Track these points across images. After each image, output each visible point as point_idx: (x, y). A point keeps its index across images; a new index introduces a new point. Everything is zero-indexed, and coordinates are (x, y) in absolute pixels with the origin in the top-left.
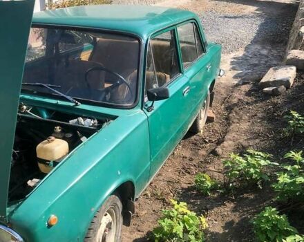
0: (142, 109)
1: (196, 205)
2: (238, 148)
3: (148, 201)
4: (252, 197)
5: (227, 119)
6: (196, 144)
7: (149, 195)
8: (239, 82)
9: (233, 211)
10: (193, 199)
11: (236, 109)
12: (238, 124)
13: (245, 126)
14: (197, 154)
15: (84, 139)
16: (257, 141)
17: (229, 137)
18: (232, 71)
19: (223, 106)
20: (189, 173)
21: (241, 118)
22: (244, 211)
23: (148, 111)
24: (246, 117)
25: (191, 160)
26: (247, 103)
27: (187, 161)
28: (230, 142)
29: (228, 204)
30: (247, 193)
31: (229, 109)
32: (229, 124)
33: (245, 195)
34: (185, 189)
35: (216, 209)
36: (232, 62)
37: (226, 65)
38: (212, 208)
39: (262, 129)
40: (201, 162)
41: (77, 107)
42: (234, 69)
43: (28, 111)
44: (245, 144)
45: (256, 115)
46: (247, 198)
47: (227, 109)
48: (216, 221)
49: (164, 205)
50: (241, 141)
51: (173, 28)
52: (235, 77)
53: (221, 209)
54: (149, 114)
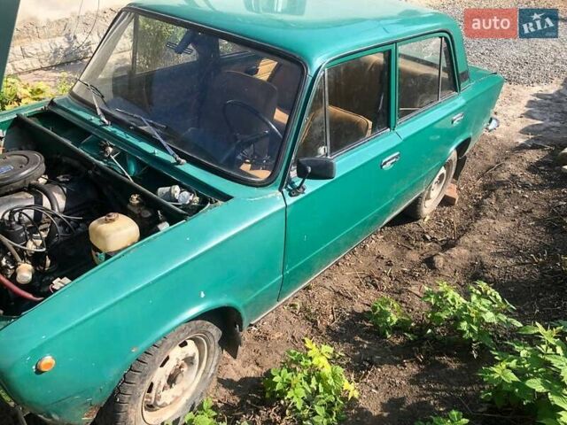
0: (280, 190)
1: (359, 349)
2: (473, 265)
3: (291, 317)
4: (454, 366)
5: (478, 206)
6: (408, 239)
7: (298, 307)
8: (528, 142)
9: (412, 382)
10: (361, 337)
11: (501, 192)
12: (492, 221)
13: (502, 227)
14: (402, 257)
15: (164, 226)
16: (510, 262)
17: (466, 240)
18: (524, 119)
19: (480, 182)
20: (376, 286)
21: (501, 211)
22: (429, 389)
23: (291, 195)
24: (512, 211)
25: (389, 264)
26: (524, 186)
27: (381, 264)
28: (464, 251)
29: (409, 366)
30: (449, 355)
31: (489, 189)
32: (477, 217)
33: (445, 359)
34: (357, 314)
35: (385, 368)
36: (531, 102)
37: (518, 105)
38: (380, 364)
39: (529, 241)
40: (404, 272)
41: (179, 167)
42: (529, 115)
43: (113, 158)
44: (488, 260)
45: (530, 212)
46: (445, 366)
47: (484, 187)
48: (377, 388)
49: (312, 331)
50: (482, 254)
51: (387, 48)
52: (525, 131)
53: (395, 370)
54: (290, 200)
